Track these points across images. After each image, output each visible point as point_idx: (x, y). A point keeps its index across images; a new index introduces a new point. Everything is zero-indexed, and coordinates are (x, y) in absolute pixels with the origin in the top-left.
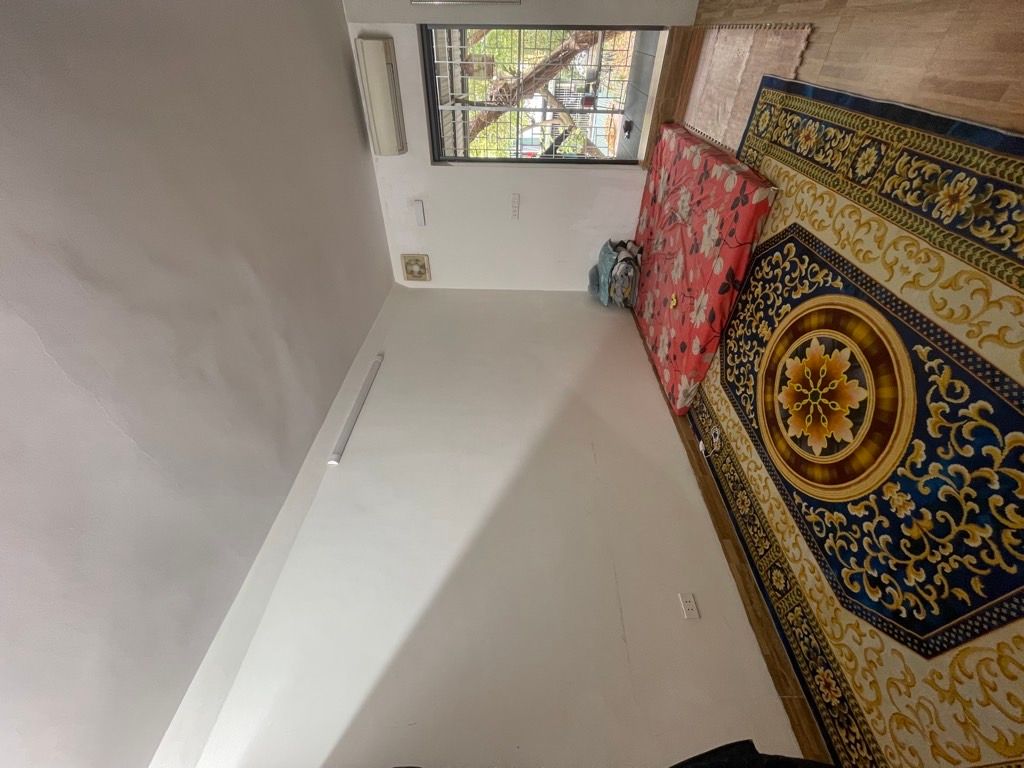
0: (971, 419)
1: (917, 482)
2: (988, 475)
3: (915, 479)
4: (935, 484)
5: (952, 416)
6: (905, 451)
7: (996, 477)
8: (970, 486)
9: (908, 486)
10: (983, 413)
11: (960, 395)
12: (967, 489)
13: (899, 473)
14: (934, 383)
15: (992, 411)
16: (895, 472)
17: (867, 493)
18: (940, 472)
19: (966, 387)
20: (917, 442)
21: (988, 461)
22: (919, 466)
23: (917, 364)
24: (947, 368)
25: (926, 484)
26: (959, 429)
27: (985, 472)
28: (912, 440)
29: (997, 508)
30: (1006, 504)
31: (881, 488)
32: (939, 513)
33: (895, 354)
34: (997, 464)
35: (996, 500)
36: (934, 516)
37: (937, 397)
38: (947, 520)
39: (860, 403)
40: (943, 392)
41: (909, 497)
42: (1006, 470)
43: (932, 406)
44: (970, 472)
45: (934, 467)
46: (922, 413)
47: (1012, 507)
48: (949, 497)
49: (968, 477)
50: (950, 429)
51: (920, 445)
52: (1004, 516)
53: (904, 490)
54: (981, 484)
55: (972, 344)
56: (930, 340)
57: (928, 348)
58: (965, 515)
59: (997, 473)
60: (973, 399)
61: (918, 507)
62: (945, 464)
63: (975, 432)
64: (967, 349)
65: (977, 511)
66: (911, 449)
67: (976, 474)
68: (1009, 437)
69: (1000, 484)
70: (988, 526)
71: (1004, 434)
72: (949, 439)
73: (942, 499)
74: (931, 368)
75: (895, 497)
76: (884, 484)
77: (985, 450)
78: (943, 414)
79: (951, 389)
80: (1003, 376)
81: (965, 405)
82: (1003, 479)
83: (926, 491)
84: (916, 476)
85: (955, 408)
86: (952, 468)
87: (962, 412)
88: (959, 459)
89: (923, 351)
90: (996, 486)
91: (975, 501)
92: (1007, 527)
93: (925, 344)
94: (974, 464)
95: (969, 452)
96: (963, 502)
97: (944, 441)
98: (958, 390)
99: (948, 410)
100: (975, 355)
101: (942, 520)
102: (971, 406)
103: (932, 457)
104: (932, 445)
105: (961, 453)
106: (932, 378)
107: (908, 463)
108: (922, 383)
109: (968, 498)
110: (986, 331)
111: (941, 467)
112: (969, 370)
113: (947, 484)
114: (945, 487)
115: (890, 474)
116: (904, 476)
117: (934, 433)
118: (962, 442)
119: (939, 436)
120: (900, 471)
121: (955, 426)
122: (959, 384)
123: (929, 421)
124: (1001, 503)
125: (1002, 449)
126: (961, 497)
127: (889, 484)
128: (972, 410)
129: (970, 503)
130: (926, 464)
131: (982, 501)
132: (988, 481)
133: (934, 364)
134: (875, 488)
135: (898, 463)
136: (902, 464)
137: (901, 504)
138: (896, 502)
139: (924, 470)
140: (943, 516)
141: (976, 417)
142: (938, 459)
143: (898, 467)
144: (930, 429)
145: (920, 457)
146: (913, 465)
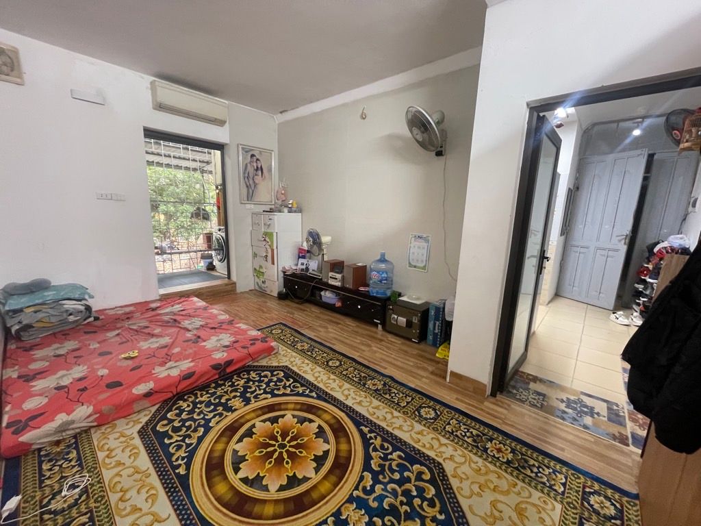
0: (394, 460)
1: (368, 499)
2: (409, 488)
3: (366, 497)
4: (380, 499)
5: (385, 458)
6: (358, 479)
7: (414, 488)
8: (401, 496)
9: (361, 504)
10: (400, 457)
11: (388, 449)
12: (401, 498)
13: (354, 495)
14: (373, 443)
15: (404, 456)
16: (352, 494)
17: (325, 518)
18: (382, 489)
19: (389, 446)
20: (365, 473)
21: (408, 480)
22: (368, 488)
23: (363, 435)
24: (379, 438)
25: (374, 500)
26: (390, 465)
27: (407, 486)
28: (362, 472)
29: (418, 505)
30: (422, 503)
31: (339, 509)
32: (387, 518)
33: (349, 429)
34: (413, 481)
35: (417, 501)
36: (383, 522)
37: (375, 450)
38: (392, 523)
39: (324, 452)
40: (378, 447)
41: (363, 512)
42: (417, 483)
43: (373, 454)
44: (400, 487)
45: (378, 488)
46: (367, 459)
47: (425, 503)
48: (391, 505)
49: (399, 491)
50: (385, 465)
51: (368, 475)
52: (423, 510)
53: (358, 508)
54: (406, 493)
55: (390, 429)
56: (369, 425)
57: (368, 429)
58: (403, 515)
59: (414, 485)
60: (394, 451)
61: (371, 519)
62: (385, 484)
63: (398, 465)
64: (387, 431)
65: (409, 511)
66: (362, 478)
67: (403, 488)
68: (415, 467)
69: (417, 492)
70: (417, 519)
71: (412, 466)
72: (385, 470)
73: (387, 508)
74: (370, 437)
75: (352, 514)
76: (342, 506)
77: (406, 474)
78: (380, 457)
79: (382, 447)
80: (405, 442)
81: (391, 454)
82: (417, 488)
83: (375, 505)
84: (367, 495)
85: (386, 455)
86: (389, 487)
87: (389, 457)
88: (392, 481)
89: (366, 430)
90: (415, 493)
91: (406, 504)
92: (427, 517)
93: (366, 427)
94: (400, 482)
95: (397, 476)
96: (400, 507)
97: (382, 472)
98: (386, 447)
99: (382, 456)
100: (391, 434)
101: (389, 524)
102: (394, 454)
103: (376, 481)
104: (375, 475)
105: (393, 477)
106: (371, 441)
107: (360, 488)
108: (366, 443)
109: (402, 503)
110: (394, 426)
111: (383, 487)
112: (390, 439)
113: (388, 497)
114: (386, 500)
115: (347, 497)
116: (358, 496)
117: (375, 468)
118: (392, 471)
119: (379, 469)
120: (356, 493)
121: (387, 463)
122: (386, 445)
123: (372, 462)
124: (420, 503)
125: (413, 473)
126: (398, 504)
127: (347, 505)
128: (395, 456)
129: (404, 506)
130: (373, 487)
131: (410, 503)
132: (410, 491)
133: (372, 435)
134: (334, 511)
135: (353, 488)
136: (357, 488)
137: (357, 519)
138: (353, 518)
139: (372, 490)
140: (389, 520)
141: (397, 459)
142: (380, 482)
143: (353, 491)
144: (373, 466)
145: (368, 482)
146: (364, 489)
